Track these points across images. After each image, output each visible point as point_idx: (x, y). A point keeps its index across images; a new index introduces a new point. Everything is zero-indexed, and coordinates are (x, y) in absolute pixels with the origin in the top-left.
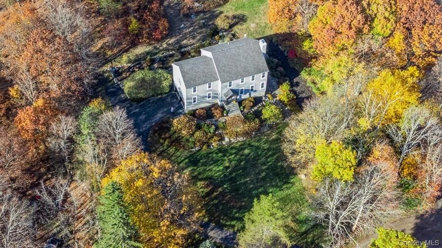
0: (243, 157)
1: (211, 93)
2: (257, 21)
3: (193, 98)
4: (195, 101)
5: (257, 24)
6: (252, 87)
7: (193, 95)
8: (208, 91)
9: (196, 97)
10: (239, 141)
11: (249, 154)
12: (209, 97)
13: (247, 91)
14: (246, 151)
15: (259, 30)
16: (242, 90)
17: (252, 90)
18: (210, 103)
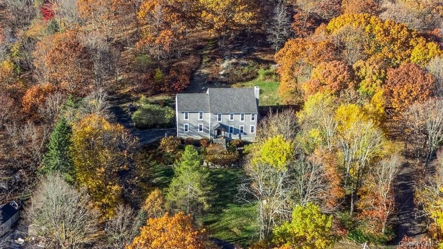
0: (215, 179)
1: (202, 124)
2: (271, 95)
3: (184, 124)
4: (186, 130)
5: (270, 97)
6: (242, 128)
7: (185, 122)
8: (200, 122)
9: (188, 125)
10: (217, 169)
11: (222, 178)
12: (201, 130)
13: (236, 131)
14: (221, 176)
15: (269, 100)
16: (231, 128)
17: (242, 131)
18: (201, 136)
